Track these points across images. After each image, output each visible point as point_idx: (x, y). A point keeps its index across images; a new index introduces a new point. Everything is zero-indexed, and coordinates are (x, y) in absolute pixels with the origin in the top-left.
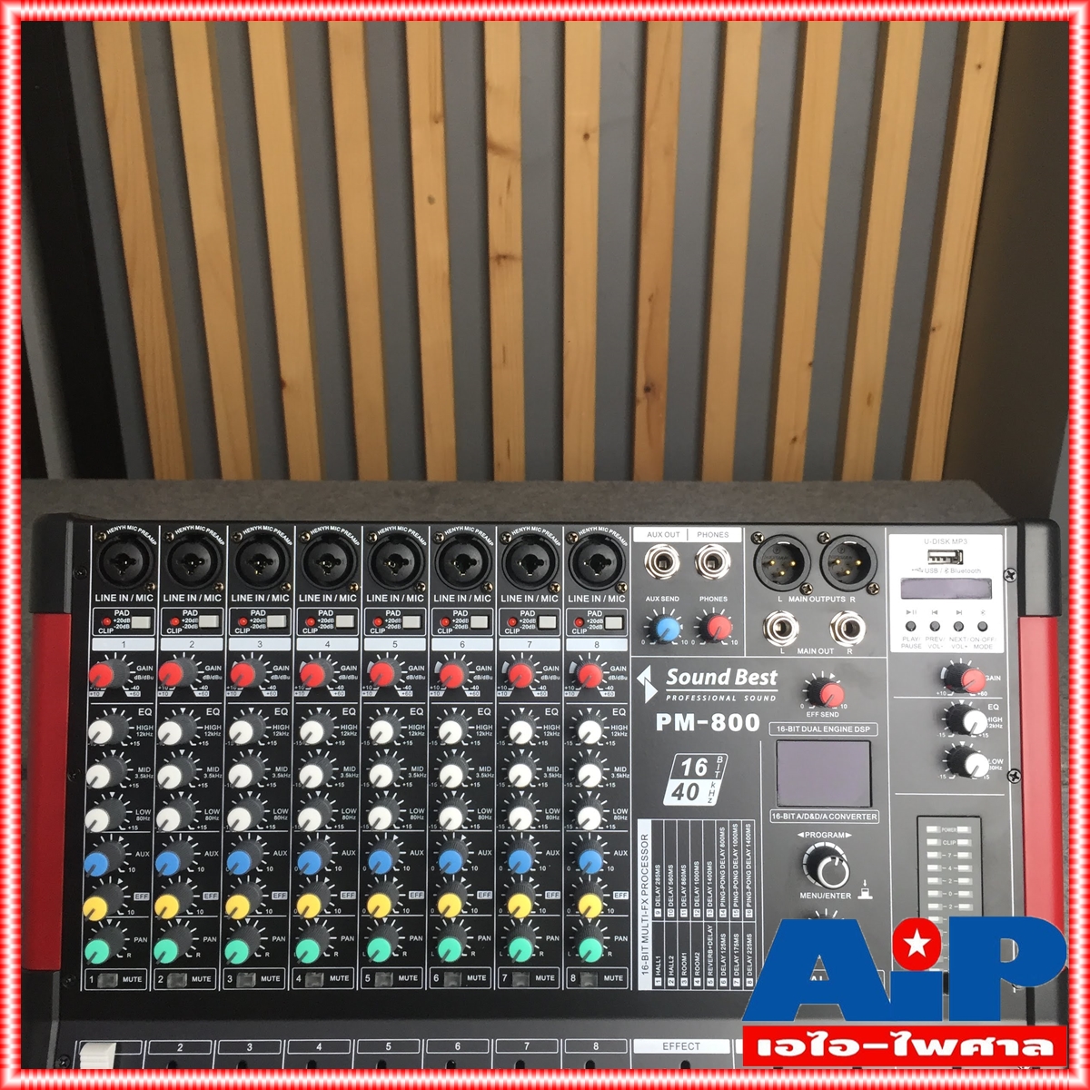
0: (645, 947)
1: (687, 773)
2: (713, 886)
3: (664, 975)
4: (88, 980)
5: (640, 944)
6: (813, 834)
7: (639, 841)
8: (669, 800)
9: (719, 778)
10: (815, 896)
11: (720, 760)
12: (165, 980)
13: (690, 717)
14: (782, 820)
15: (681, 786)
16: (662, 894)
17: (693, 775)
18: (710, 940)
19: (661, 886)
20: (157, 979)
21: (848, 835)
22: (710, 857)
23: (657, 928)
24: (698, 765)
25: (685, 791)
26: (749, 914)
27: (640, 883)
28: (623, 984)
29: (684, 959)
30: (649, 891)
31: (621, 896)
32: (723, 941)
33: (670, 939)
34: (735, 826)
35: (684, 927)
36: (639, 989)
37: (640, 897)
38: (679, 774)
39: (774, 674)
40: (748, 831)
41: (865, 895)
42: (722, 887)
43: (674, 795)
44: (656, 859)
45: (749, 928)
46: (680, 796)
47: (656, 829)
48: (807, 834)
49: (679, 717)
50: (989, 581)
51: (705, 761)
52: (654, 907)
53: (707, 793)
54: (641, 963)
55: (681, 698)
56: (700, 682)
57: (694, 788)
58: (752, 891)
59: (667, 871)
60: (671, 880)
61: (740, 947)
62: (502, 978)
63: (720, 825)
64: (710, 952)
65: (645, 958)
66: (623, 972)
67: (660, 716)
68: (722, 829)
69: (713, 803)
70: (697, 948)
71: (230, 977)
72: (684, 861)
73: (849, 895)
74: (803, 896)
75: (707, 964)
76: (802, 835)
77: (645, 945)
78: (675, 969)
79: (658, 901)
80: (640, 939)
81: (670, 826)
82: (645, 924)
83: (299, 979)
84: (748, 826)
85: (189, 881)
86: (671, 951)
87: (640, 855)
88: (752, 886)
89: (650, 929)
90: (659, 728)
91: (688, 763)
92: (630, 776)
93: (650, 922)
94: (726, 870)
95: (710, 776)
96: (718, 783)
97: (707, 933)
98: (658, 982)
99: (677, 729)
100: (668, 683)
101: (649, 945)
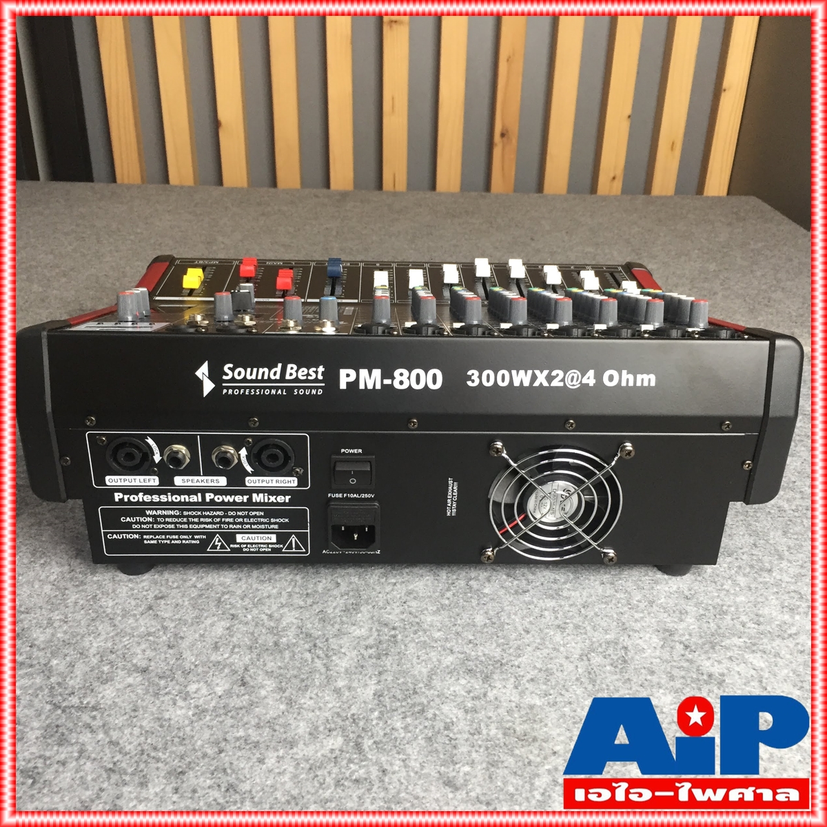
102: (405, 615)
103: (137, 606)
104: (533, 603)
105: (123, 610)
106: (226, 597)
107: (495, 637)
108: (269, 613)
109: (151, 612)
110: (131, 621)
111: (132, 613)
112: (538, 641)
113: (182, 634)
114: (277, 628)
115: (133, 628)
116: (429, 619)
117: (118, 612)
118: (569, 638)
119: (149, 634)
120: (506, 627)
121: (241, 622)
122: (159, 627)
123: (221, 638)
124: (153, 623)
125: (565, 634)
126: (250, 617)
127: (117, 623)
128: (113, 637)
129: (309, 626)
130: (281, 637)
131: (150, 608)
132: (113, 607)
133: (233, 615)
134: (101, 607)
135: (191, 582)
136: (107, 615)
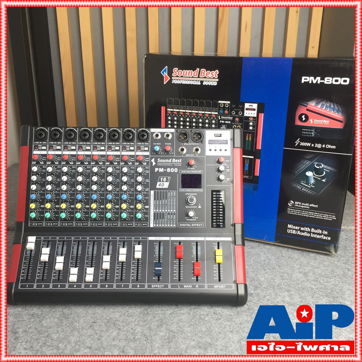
0: (152, 218)
1: (162, 181)
2: (167, 205)
3: (156, 224)
4: (30, 224)
5: (151, 217)
6: (189, 194)
7: (151, 195)
8: (158, 187)
10: (189, 207)
11: (169, 178)
12: (47, 224)
13: (163, 169)
14: (182, 191)
15: (160, 184)
16: (155, 207)
17: (163, 181)
18: (166, 216)
19: (156, 205)
21: (196, 194)
22: (166, 199)
23: (154, 214)
24: (164, 179)
25: (161, 185)
26: (174, 211)
27: (151, 204)
28: (147, 226)
29: (160, 220)
30: (153, 206)
31: (147, 207)
32: (169, 216)
33: (157, 216)
35: (160, 214)
37: (151, 207)
38: (160, 181)
39: (181, 160)
40: (175, 193)
41: (200, 207)
42: (169, 205)
43: (159, 185)
44: (155, 199)
45: (174, 214)
46: (160, 186)
47: (155, 192)
48: (187, 194)
49: (160, 169)
50: (227, 140)
51: (166, 178)
52: (154, 209)
53: (166, 185)
54: (151, 221)
55: (161, 165)
56: (165, 162)
57: (163, 184)
58: (175, 206)
60: (158, 204)
61: (172, 218)
62: (121, 224)
63: (169, 192)
64: (166, 219)
65: (152, 220)
66: (147, 223)
67: (156, 169)
68: (169, 193)
69: (167, 187)
70: (163, 218)
71: (62, 224)
72: (161, 199)
73: (196, 207)
74: (186, 207)
75: (165, 222)
76: (186, 194)
77: (152, 217)
78: (158, 222)
79: (155, 208)
80: (151, 216)
81: (158, 192)
82: (152, 213)
83: (76, 224)
84: (175, 192)
85: (53, 203)
86: (157, 219)
87: (151, 198)
88: (175, 205)
89: (153, 214)
90: (156, 171)
91: (162, 179)
92: (149, 181)
93: (153, 212)
94: (170, 201)
95: (167, 181)
96: (168, 183)
97: (165, 215)
98: (155, 225)
99: (160, 171)
100: (158, 162)
101: (153, 217)
102: (178, 328)
103: (86, 326)
104: (222, 323)
105: (82, 327)
106: (117, 322)
107: (209, 335)
108: (131, 327)
109: (91, 327)
110: (85, 331)
111: (85, 328)
112: (224, 336)
113: (102, 335)
114: (134, 333)
115: (86, 333)
116: (186, 329)
117: (80, 328)
118: (234, 335)
119: (91, 335)
120: (213, 332)
121: (122, 331)
122: (94, 333)
123: (115, 336)
124: (92, 331)
125: (233, 334)
126: (125, 329)
127: (80, 331)
128: (79, 336)
129: (145, 332)
130: (136, 336)
131: (91, 326)
132: (78, 326)
133: (119, 328)
134: (74, 326)
135: (105, 317)
136: (77, 329)
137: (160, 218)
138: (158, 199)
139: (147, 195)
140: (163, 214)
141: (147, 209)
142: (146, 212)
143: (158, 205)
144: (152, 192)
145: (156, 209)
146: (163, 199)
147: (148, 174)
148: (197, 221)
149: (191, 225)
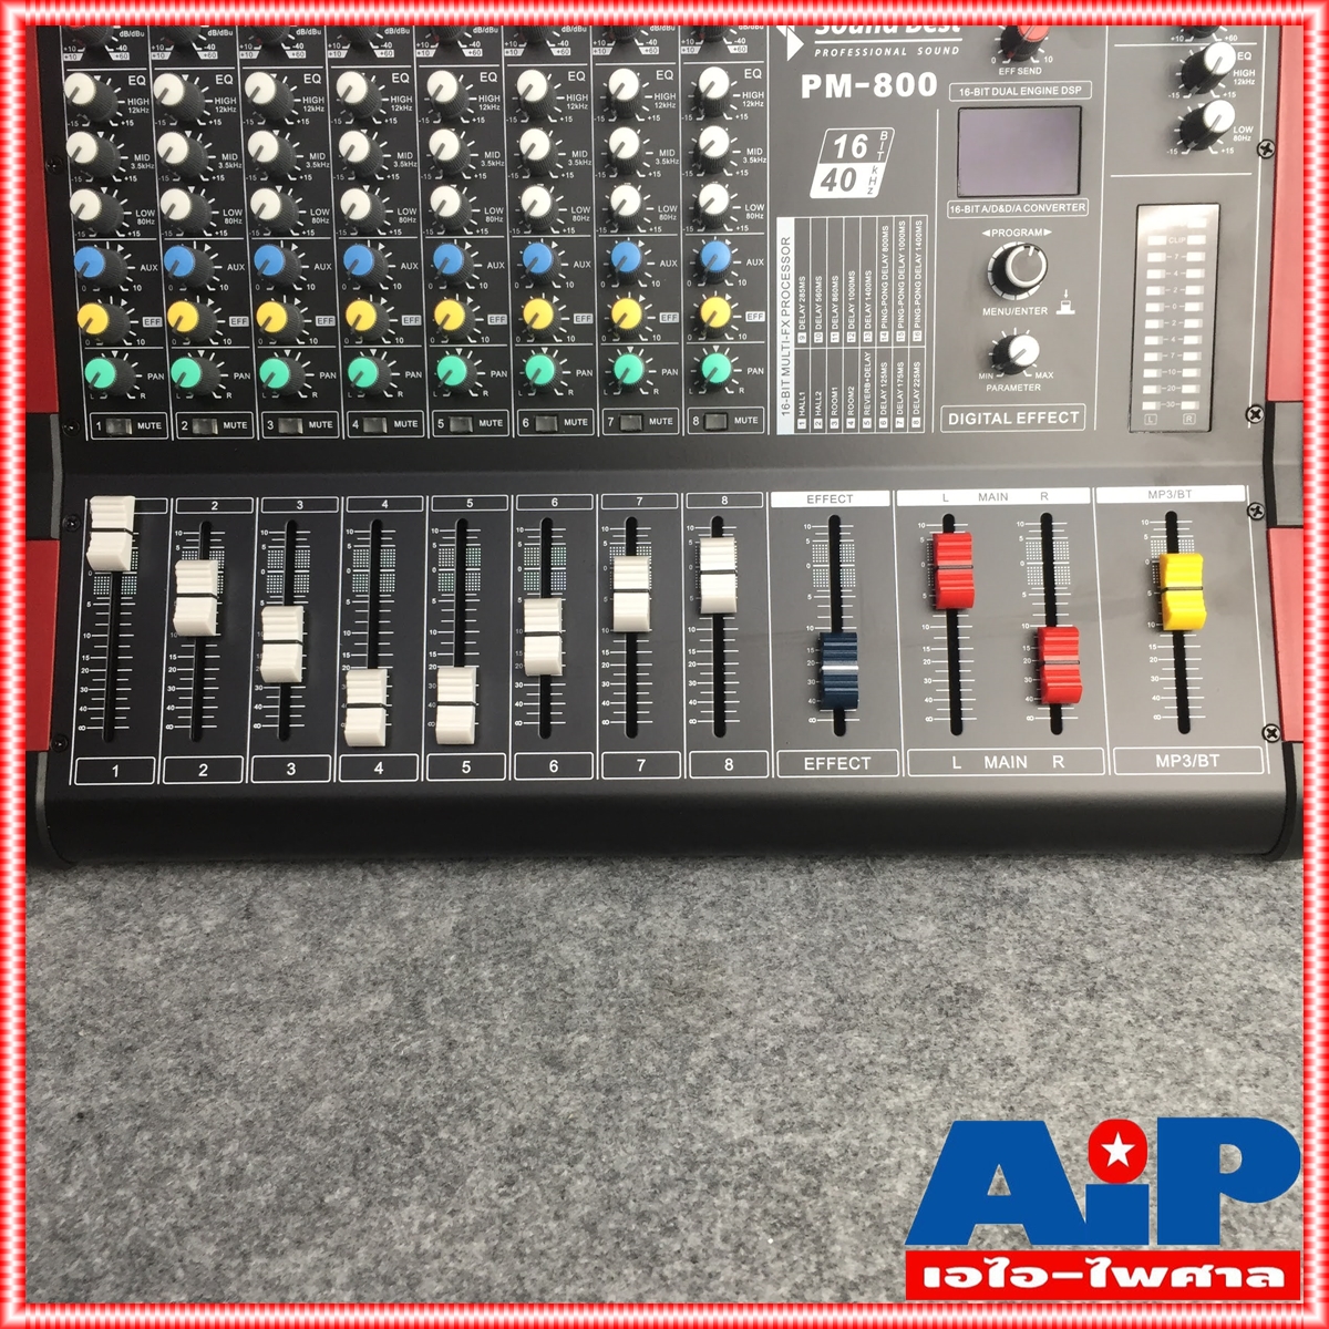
0: (786, 381)
1: (840, 155)
2: (872, 302)
3: (809, 415)
4: (95, 427)
5: (779, 378)
6: (1001, 232)
7: (779, 246)
8: (818, 192)
9: (883, 160)
10: (1002, 312)
11: (884, 136)
12: (190, 427)
14: (962, 214)
15: (833, 172)
16: (807, 314)
17: (848, 157)
18: (867, 370)
19: (806, 304)
20: (181, 426)
21: (1047, 232)
22: (869, 265)
23: (801, 357)
24: (856, 144)
25: (838, 179)
26: (917, 336)
27: (779, 300)
28: (759, 427)
29: (835, 394)
30: (791, 311)
31: (755, 317)
32: (884, 371)
34: (902, 223)
36: (779, 433)
37: (780, 319)
38: (830, 157)
40: (919, 230)
41: (1066, 310)
43: (824, 184)
44: (800, 270)
45: (917, 355)
46: (831, 186)
47: (800, 229)
48: (995, 232)
51: (865, 138)
52: (797, 331)
53: (867, 180)
54: (780, 401)
57: (849, 175)
58: (922, 307)
59: (814, 285)
60: (819, 295)
61: (905, 379)
62: (607, 421)
63: (883, 222)
64: (867, 385)
65: (786, 395)
66: (758, 413)
68: (885, 228)
69: (875, 194)
70: (851, 381)
71: (271, 422)
72: (835, 270)
73: (1045, 310)
75: (863, 402)
76: (987, 233)
77: (785, 379)
78: (823, 407)
79: (802, 322)
80: (780, 371)
81: (819, 225)
82: (785, 352)
83: (356, 425)
84: (919, 223)
86: (818, 385)
87: (779, 264)
88: (922, 301)
89: (792, 358)
90: (806, 94)
91: (842, 141)
92: (767, 160)
93: (792, 349)
94: (889, 281)
96: (881, 167)
97: (864, 363)
98: (802, 424)
99: (829, 95)
101: (791, 378)
137: (835, 382)
138: (819, 271)
139: (757, 246)
140: (852, 355)
141: (757, 330)
142: (754, 350)
143: (822, 304)
144: (786, 227)
145: (810, 329)
146: (852, 265)
147: (757, 114)
148: (1049, 395)
149: (1012, 417)
